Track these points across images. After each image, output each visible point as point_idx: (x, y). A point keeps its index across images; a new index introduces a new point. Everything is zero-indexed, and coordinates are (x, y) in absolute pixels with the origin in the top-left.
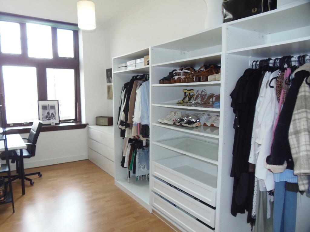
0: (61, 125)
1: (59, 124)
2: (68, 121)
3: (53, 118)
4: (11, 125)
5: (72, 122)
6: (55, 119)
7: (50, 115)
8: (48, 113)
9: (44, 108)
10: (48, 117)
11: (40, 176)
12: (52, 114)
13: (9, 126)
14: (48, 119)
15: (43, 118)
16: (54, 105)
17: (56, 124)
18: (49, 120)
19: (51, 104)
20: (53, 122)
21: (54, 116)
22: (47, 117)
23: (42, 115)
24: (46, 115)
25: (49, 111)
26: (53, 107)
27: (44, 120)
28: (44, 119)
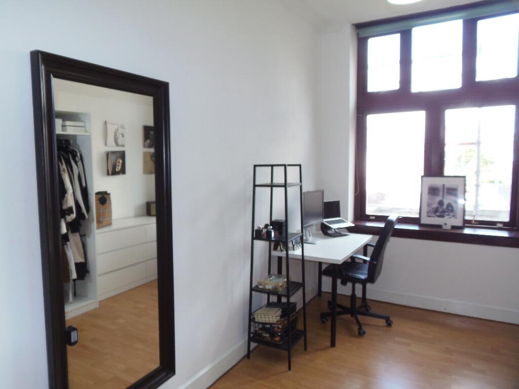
0: (467, 231)
1: (462, 228)
2: (491, 225)
3: (452, 214)
4: (371, 218)
5: (500, 229)
6: (453, 216)
7: (445, 206)
8: (441, 203)
9: (433, 191)
10: (440, 210)
11: (389, 324)
12: (449, 205)
13: (368, 218)
14: (438, 214)
15: (428, 213)
16: (455, 187)
17: (453, 227)
18: (442, 216)
19: (448, 183)
20: (448, 222)
21: (452, 211)
22: (436, 211)
23: (428, 205)
24: (435, 205)
25: (443, 197)
26: (452, 191)
27: (430, 216)
28: (430, 214)
